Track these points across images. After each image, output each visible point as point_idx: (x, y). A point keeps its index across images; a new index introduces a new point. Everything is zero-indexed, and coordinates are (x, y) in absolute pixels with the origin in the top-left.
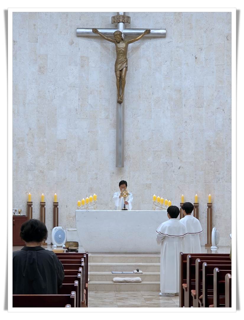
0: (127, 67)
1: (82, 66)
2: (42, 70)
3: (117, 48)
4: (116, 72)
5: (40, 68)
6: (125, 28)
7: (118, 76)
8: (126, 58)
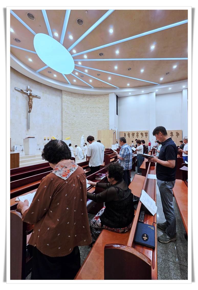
8: (32, 101)
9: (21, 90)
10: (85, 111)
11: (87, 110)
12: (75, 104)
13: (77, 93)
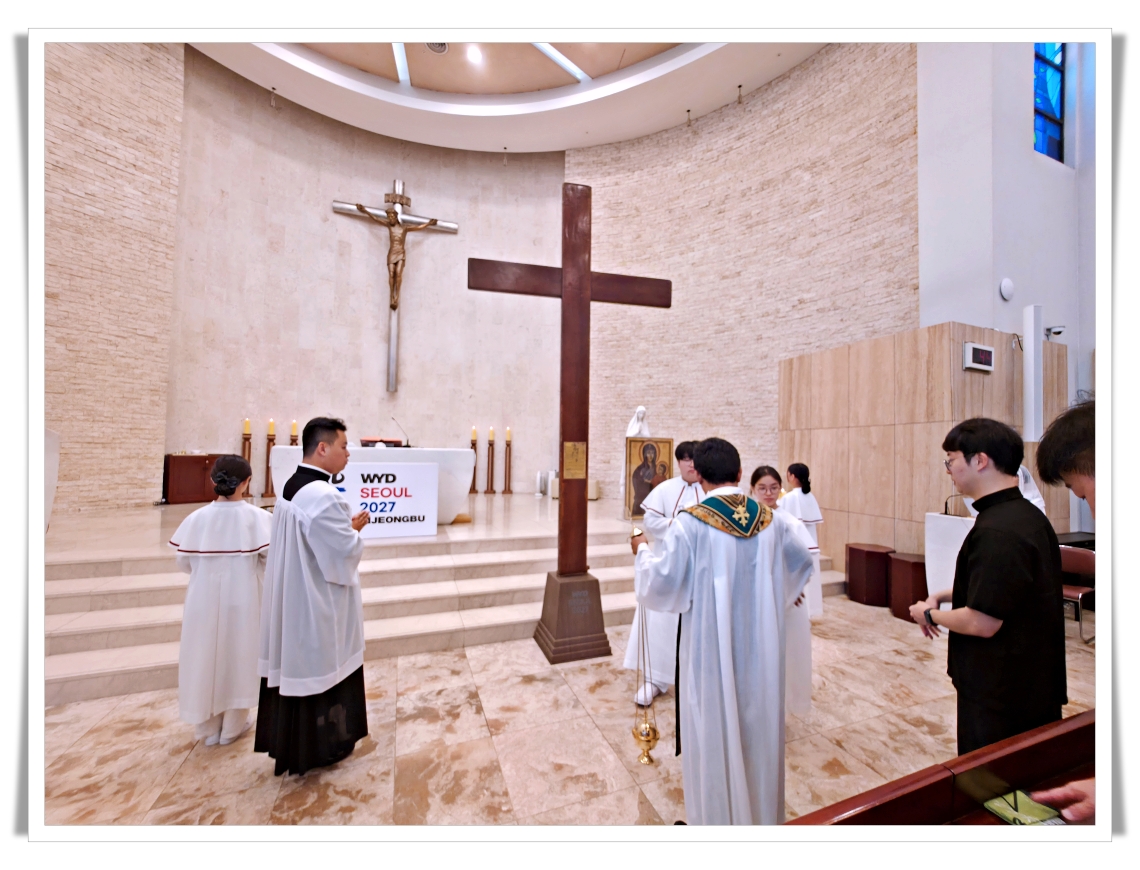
0: (404, 261)
3: (391, 233)
4: (388, 264)
5: (272, 243)
6: (404, 213)
7: (392, 269)
8: (403, 248)
9: (361, 208)
10: (705, 237)
11: (716, 225)
12: (637, 209)
13: (648, 136)
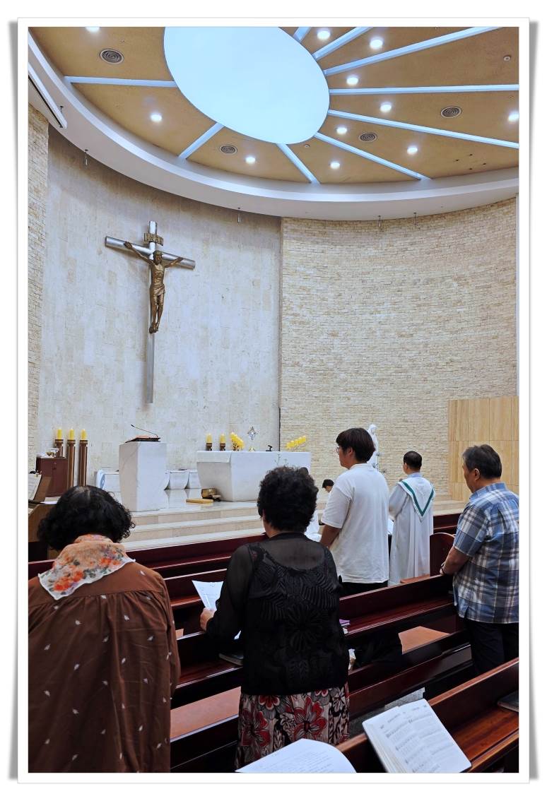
1: (110, 283)
2: (71, 277)
4: (152, 296)
5: (69, 274)
8: (162, 283)
9: (127, 244)
10: (387, 305)
11: (396, 299)
12: (338, 274)
13: (346, 222)
